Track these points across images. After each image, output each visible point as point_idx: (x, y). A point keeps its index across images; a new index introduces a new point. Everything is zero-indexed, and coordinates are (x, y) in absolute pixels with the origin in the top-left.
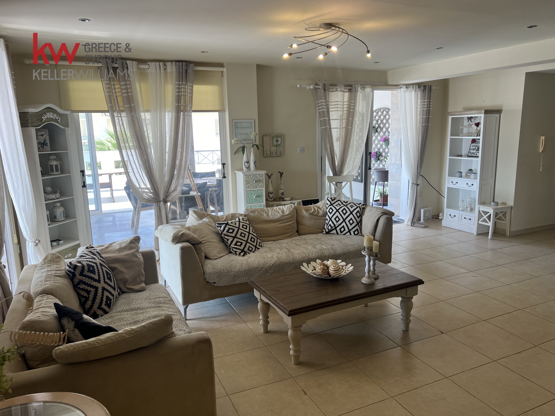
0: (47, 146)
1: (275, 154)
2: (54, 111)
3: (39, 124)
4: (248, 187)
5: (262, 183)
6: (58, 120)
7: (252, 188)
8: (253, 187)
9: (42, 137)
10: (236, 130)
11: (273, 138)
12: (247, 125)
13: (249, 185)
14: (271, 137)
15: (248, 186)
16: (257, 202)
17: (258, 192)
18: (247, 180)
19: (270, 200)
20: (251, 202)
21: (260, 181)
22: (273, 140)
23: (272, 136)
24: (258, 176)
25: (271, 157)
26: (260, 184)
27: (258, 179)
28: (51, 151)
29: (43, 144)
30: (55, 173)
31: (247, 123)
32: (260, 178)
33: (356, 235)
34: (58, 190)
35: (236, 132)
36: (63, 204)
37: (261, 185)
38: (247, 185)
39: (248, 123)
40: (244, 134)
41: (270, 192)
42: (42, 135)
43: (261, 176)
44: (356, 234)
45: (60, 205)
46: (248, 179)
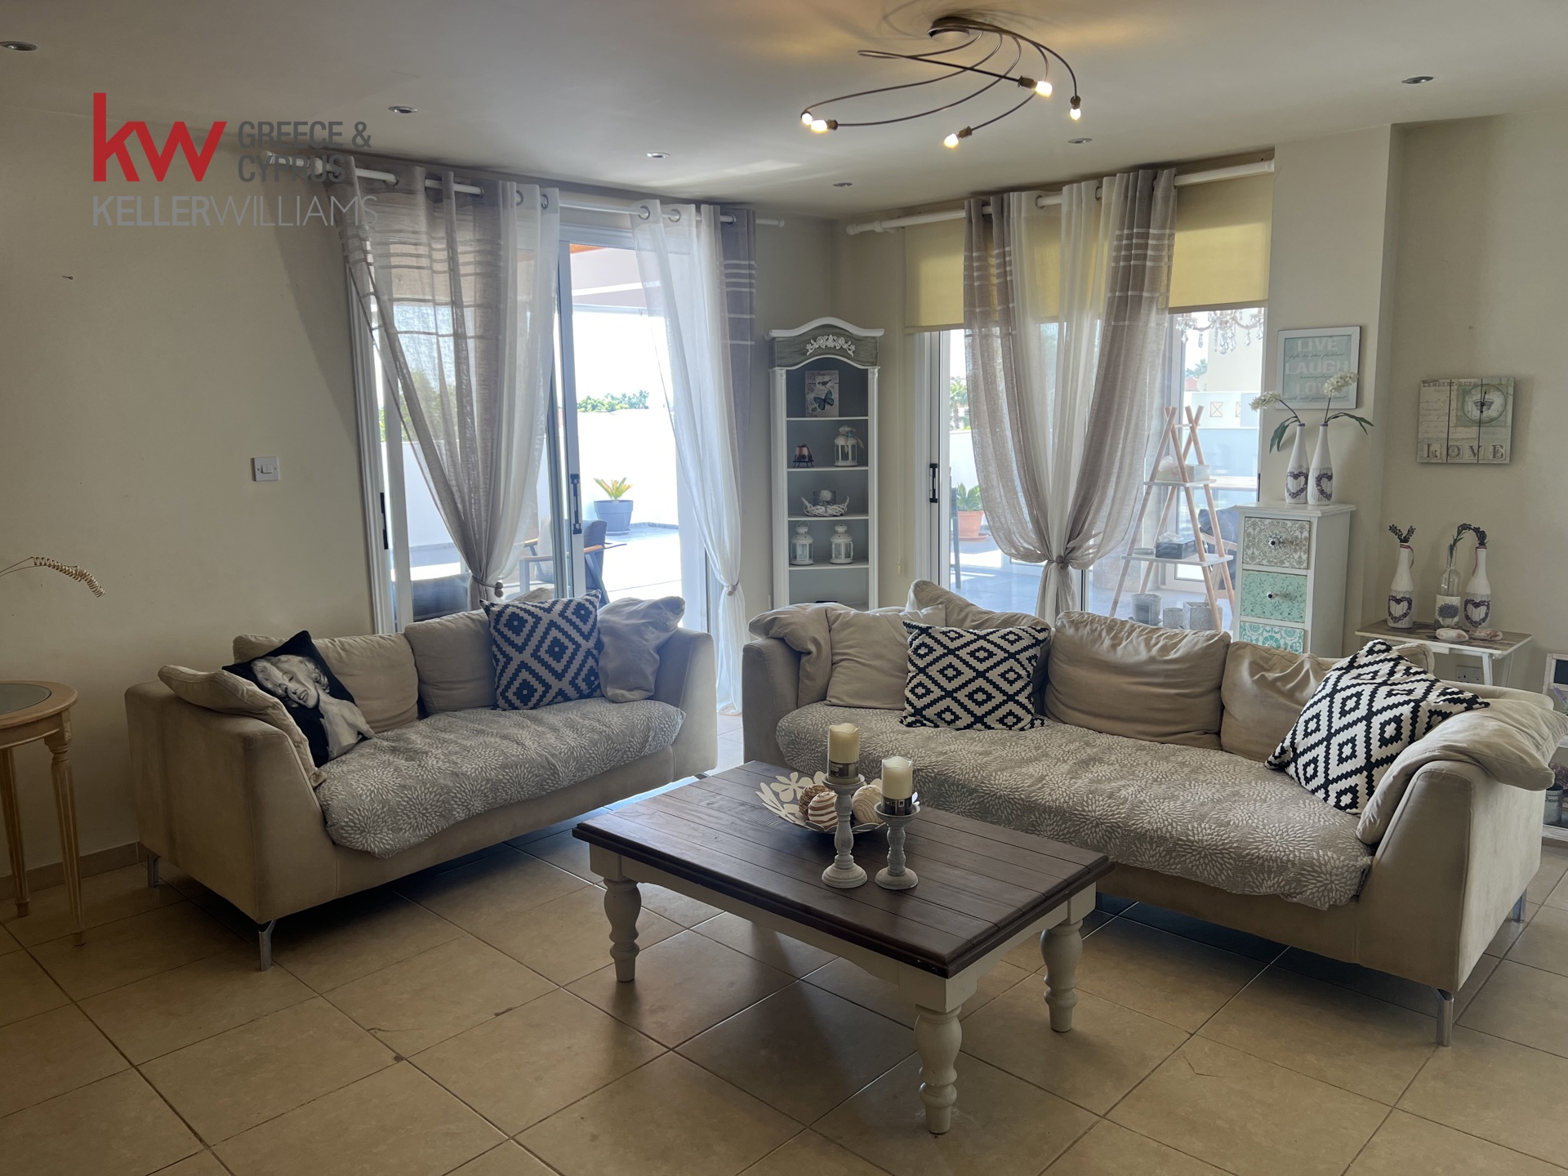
0: (831, 405)
1: (1467, 456)
2: (842, 331)
3: (798, 361)
4: (1253, 558)
5: (1305, 553)
6: (849, 352)
7: (1265, 562)
8: (1269, 561)
9: (823, 387)
10: (1287, 365)
11: (1465, 392)
12: (1329, 348)
13: (1257, 553)
14: (1455, 387)
15: (1253, 553)
16: (1280, 617)
17: (1287, 583)
18: (1249, 535)
19: (1392, 624)
20: (1258, 610)
21: (1297, 545)
22: (1464, 401)
23: (1460, 385)
24: (1289, 524)
25: (1447, 464)
26: (1296, 556)
27: (1289, 537)
28: (840, 416)
29: (825, 400)
30: (841, 463)
31: (1330, 339)
32: (1298, 533)
33: (1341, 808)
34: (848, 500)
35: (1287, 372)
36: (851, 528)
37: (1300, 557)
38: (1250, 552)
39: (1335, 339)
40: (1316, 378)
41: (1394, 594)
42: (825, 383)
43: (1302, 528)
44: (1342, 804)
45: (846, 532)
46: (1254, 529)
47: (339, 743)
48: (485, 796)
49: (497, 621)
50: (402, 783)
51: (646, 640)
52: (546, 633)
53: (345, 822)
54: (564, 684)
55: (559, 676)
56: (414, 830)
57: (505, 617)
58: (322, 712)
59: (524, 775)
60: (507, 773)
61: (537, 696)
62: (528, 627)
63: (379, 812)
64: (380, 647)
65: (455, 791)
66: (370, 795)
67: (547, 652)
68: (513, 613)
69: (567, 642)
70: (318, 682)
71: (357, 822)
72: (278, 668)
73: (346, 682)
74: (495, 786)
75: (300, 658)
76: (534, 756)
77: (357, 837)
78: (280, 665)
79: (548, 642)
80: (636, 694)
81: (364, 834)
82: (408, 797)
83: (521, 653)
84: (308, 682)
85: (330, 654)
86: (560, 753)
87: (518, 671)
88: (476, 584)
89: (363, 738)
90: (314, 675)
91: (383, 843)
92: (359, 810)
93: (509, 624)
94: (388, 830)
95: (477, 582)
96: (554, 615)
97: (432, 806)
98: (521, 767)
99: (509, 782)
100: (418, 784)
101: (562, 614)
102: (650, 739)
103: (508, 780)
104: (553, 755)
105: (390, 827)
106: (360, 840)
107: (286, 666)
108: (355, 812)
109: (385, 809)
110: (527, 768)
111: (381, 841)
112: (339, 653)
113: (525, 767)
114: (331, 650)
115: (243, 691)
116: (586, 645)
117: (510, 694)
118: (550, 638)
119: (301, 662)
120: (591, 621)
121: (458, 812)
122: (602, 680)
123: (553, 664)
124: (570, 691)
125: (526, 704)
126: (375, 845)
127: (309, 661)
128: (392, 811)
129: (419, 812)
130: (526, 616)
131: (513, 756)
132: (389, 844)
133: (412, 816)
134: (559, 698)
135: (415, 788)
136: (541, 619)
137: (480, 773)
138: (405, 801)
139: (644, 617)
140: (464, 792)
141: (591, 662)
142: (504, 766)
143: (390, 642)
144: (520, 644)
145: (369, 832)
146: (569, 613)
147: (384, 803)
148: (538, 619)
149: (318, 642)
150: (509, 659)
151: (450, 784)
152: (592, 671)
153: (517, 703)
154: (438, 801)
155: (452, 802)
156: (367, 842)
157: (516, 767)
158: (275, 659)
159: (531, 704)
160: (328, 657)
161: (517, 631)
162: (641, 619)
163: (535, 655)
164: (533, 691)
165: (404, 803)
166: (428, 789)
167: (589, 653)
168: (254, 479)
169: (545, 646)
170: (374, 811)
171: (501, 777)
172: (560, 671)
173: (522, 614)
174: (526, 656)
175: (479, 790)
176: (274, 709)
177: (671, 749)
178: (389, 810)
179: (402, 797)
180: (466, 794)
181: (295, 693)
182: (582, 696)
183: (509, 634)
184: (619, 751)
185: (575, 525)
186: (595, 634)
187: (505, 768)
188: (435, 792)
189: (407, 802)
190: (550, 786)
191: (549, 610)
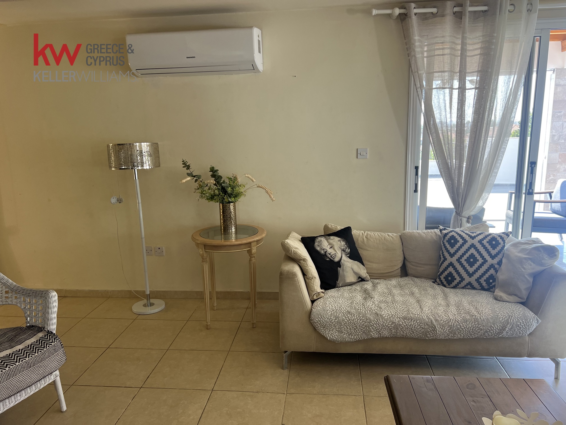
47: (345, 280)
48: (390, 330)
49: (444, 237)
50: (349, 310)
51: (524, 268)
52: (468, 250)
53: (316, 320)
54: (473, 280)
55: (470, 275)
56: (349, 335)
57: (448, 237)
58: (341, 265)
59: (415, 326)
60: (405, 322)
61: (456, 282)
62: (459, 244)
63: (333, 321)
64: (384, 240)
65: (373, 323)
66: (332, 311)
67: (465, 260)
68: (453, 236)
69: (478, 257)
70: (344, 251)
71: (322, 322)
72: (328, 242)
73: (362, 253)
74: (397, 327)
75: (340, 239)
76: (425, 317)
77: (321, 329)
78: (329, 240)
79: (467, 255)
80: (512, 298)
81: (325, 329)
82: (349, 318)
83: (452, 257)
84: (338, 250)
85: (359, 239)
86: (441, 320)
87: (448, 267)
88: (457, 215)
89: (362, 279)
90: (342, 248)
91: (332, 336)
92: (324, 317)
93: (449, 241)
94: (336, 331)
95: (457, 214)
96: (476, 242)
97: (360, 326)
98: (414, 321)
99: (405, 327)
100: (356, 313)
101: (480, 242)
102: (507, 329)
103: (404, 325)
104: (436, 320)
105: (337, 329)
106: (322, 331)
107: (331, 241)
108: (322, 317)
109: (336, 321)
110: (418, 323)
111: (332, 334)
112: (363, 239)
113: (416, 322)
114: (360, 237)
115: (292, 251)
116: (490, 261)
117: (442, 277)
118: (469, 253)
119: (339, 241)
120: (499, 248)
121: (373, 333)
122: (496, 283)
123: (468, 268)
124: (476, 284)
125: (449, 285)
126: (328, 335)
127: (343, 241)
128: (339, 322)
129: (353, 327)
130: (459, 239)
131: (412, 313)
132: (335, 337)
133: (349, 328)
134: (469, 286)
135: (354, 315)
136: (467, 241)
137: (390, 318)
138: (347, 320)
139: (527, 254)
140: (378, 325)
141: (492, 271)
142: (405, 318)
143: (391, 238)
144: (452, 253)
145: (327, 329)
146: (485, 242)
147: (337, 317)
148: (465, 241)
149: (354, 232)
150: (445, 259)
151: (372, 318)
152: (492, 277)
153: (445, 283)
154: (363, 325)
155: (371, 328)
156: (325, 333)
157: (411, 320)
158: (328, 237)
159: (452, 285)
160: (358, 240)
161: (452, 246)
162: (524, 255)
163: (458, 260)
164: (454, 279)
165: (346, 321)
166: (360, 317)
167: (492, 266)
168: (357, 158)
169: (465, 257)
170: (331, 320)
171: (401, 323)
172: (471, 272)
173: (457, 237)
174: (454, 260)
175: (387, 326)
176: (304, 261)
177: (527, 338)
178: (338, 322)
179: (346, 317)
180: (379, 326)
181: (330, 254)
182: (483, 289)
183: (448, 246)
184: (482, 330)
185: (529, 190)
186: (500, 256)
187: (405, 319)
188: (363, 320)
189: (348, 320)
190: (431, 336)
191: (473, 238)
